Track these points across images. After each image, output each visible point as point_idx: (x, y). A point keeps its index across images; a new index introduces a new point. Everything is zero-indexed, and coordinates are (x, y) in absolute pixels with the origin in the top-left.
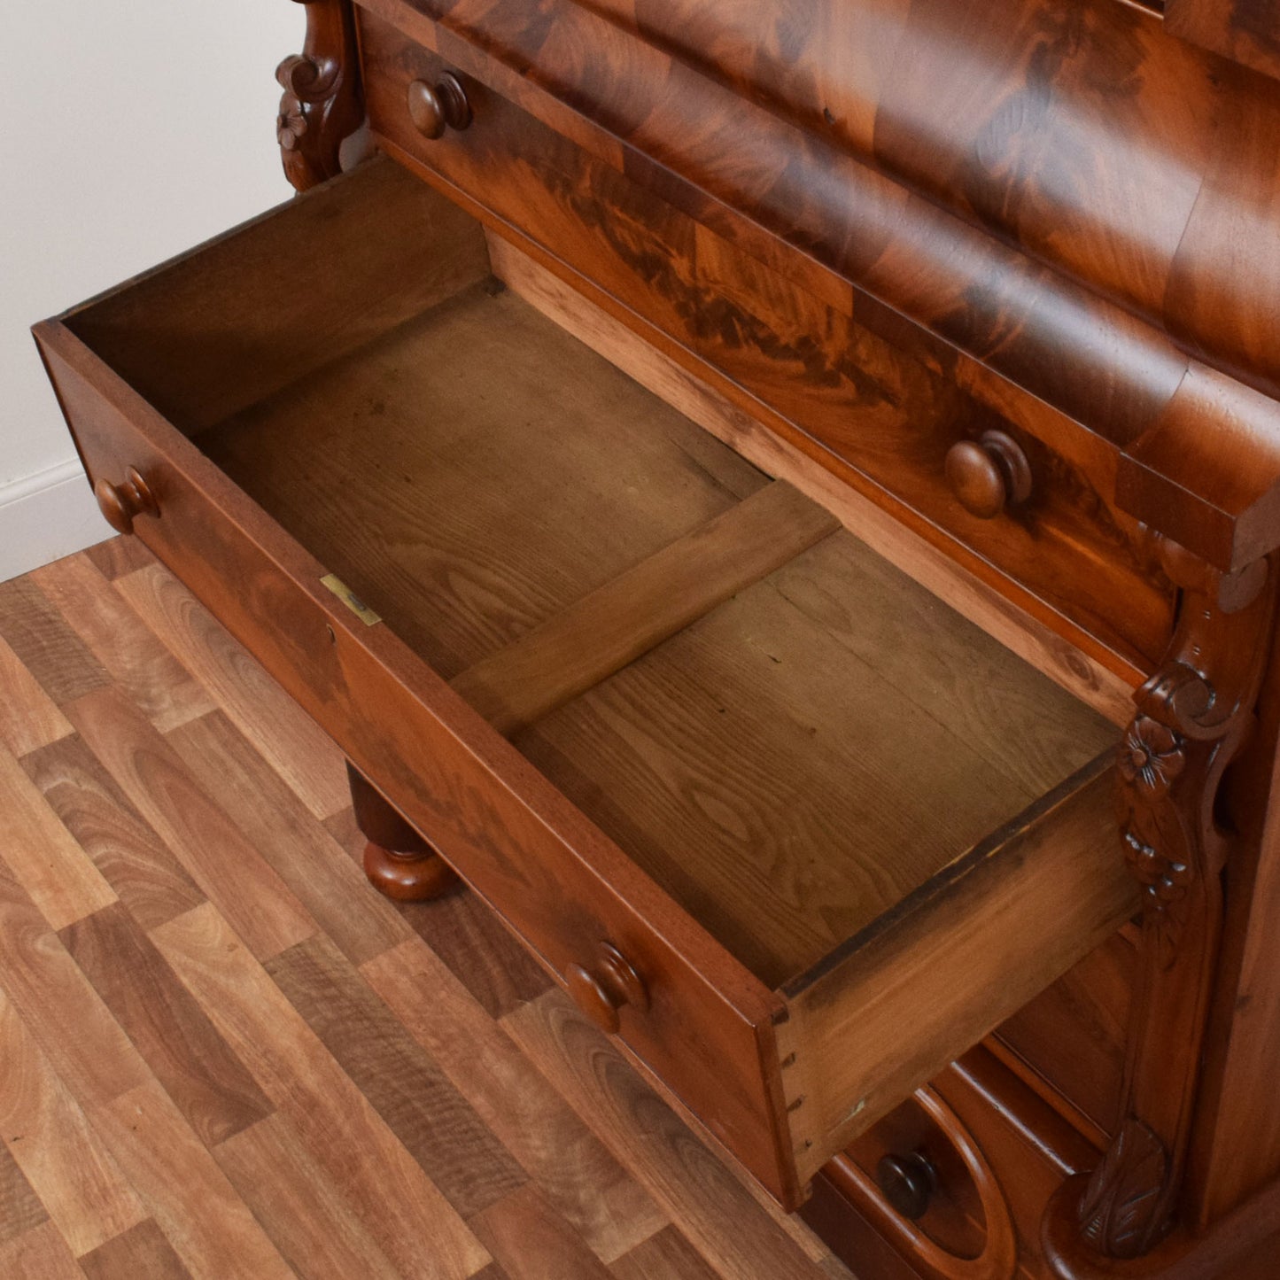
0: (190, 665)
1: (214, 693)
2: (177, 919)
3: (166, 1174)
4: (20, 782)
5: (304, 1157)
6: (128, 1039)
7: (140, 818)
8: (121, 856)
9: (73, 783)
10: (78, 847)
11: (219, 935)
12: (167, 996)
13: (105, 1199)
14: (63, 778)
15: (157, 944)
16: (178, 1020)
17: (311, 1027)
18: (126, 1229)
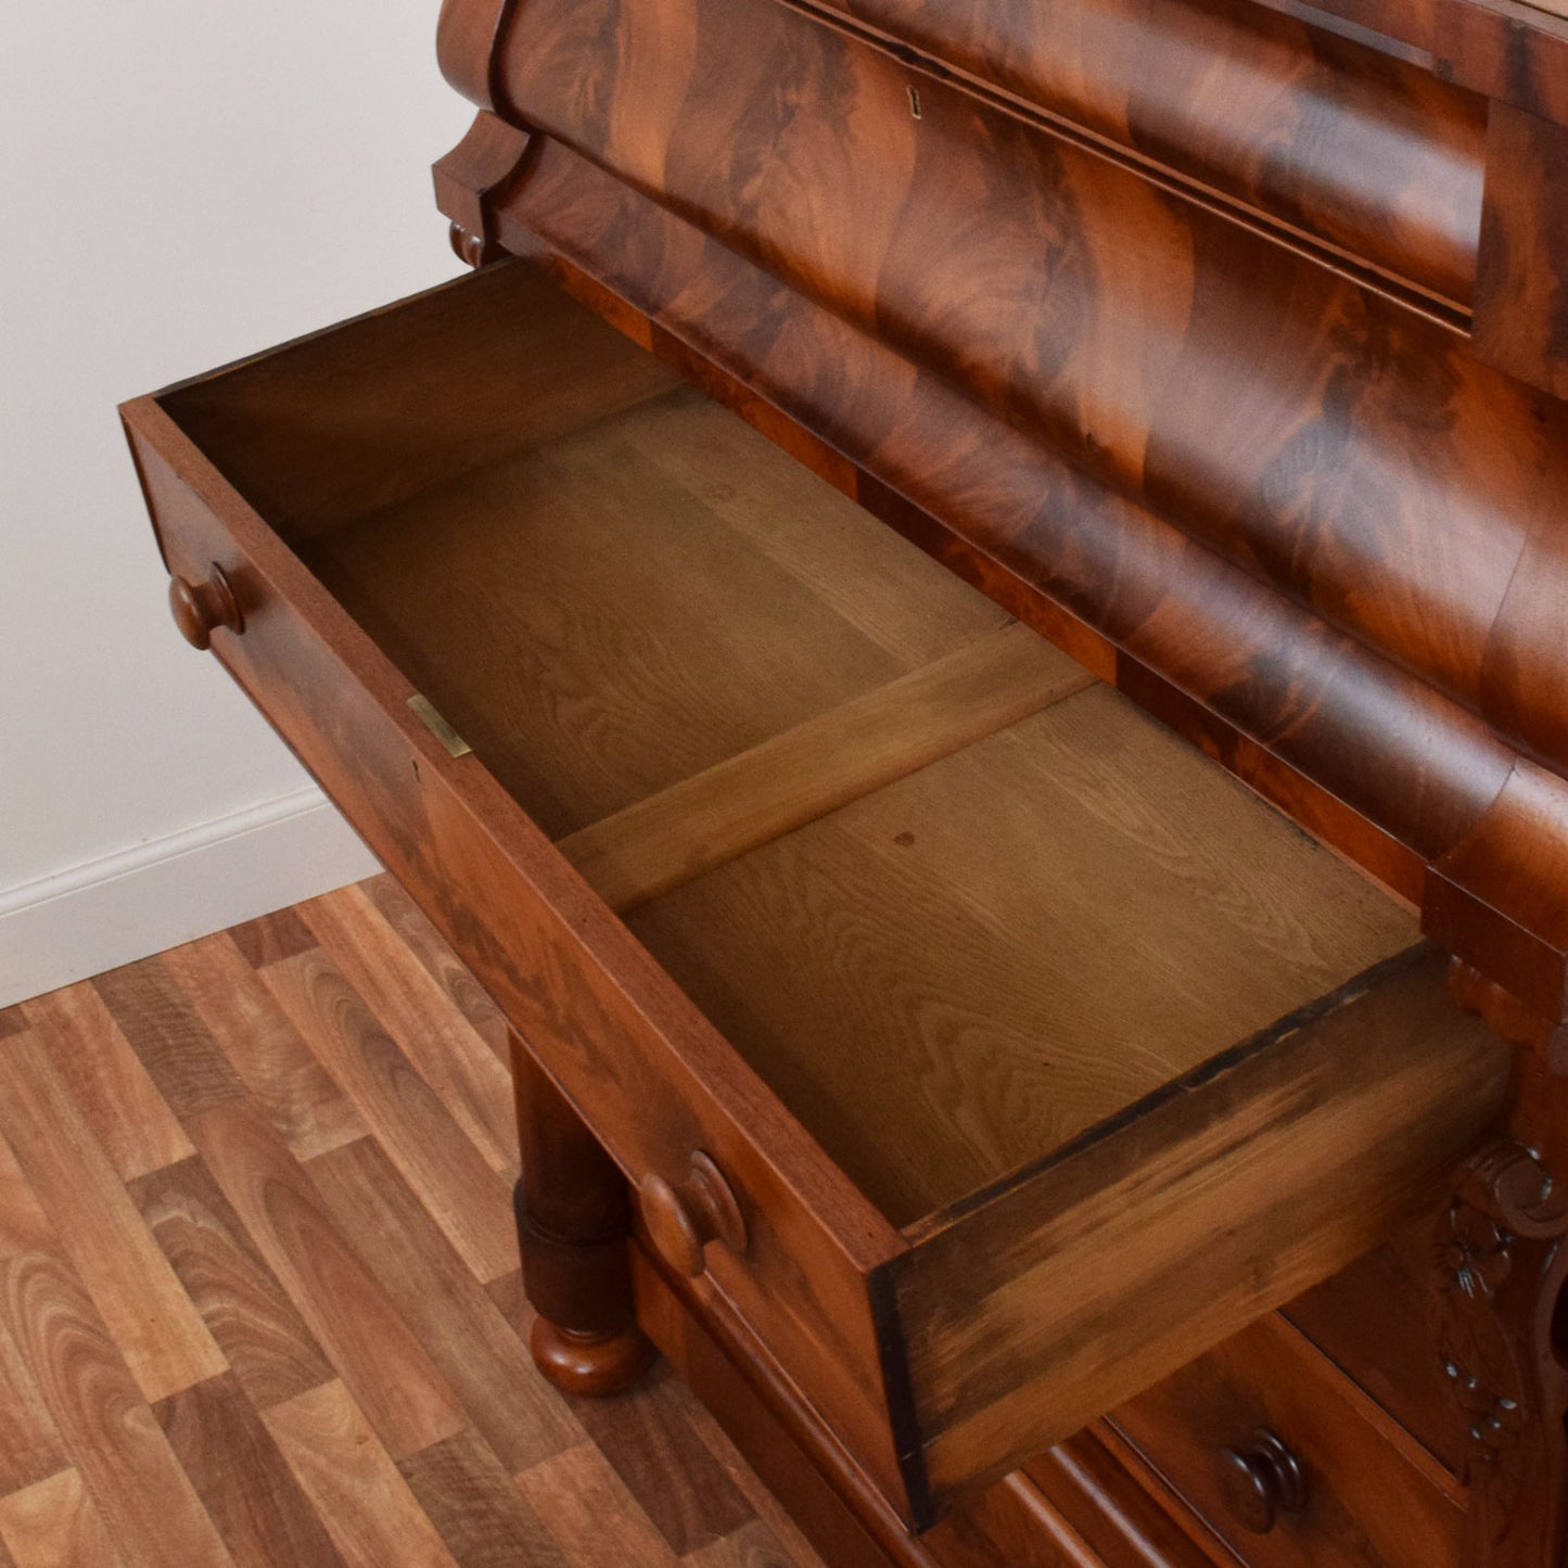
0: (341, 1078)
1: (368, 1116)
2: (297, 1398)
4: (126, 1213)
6: (224, 1548)
7: (265, 1267)
8: (237, 1314)
9: (189, 1219)
10: (187, 1299)
11: (347, 1421)
12: (276, 1495)
14: (176, 1211)
15: (271, 1429)
16: (288, 1529)
17: (452, 1550)
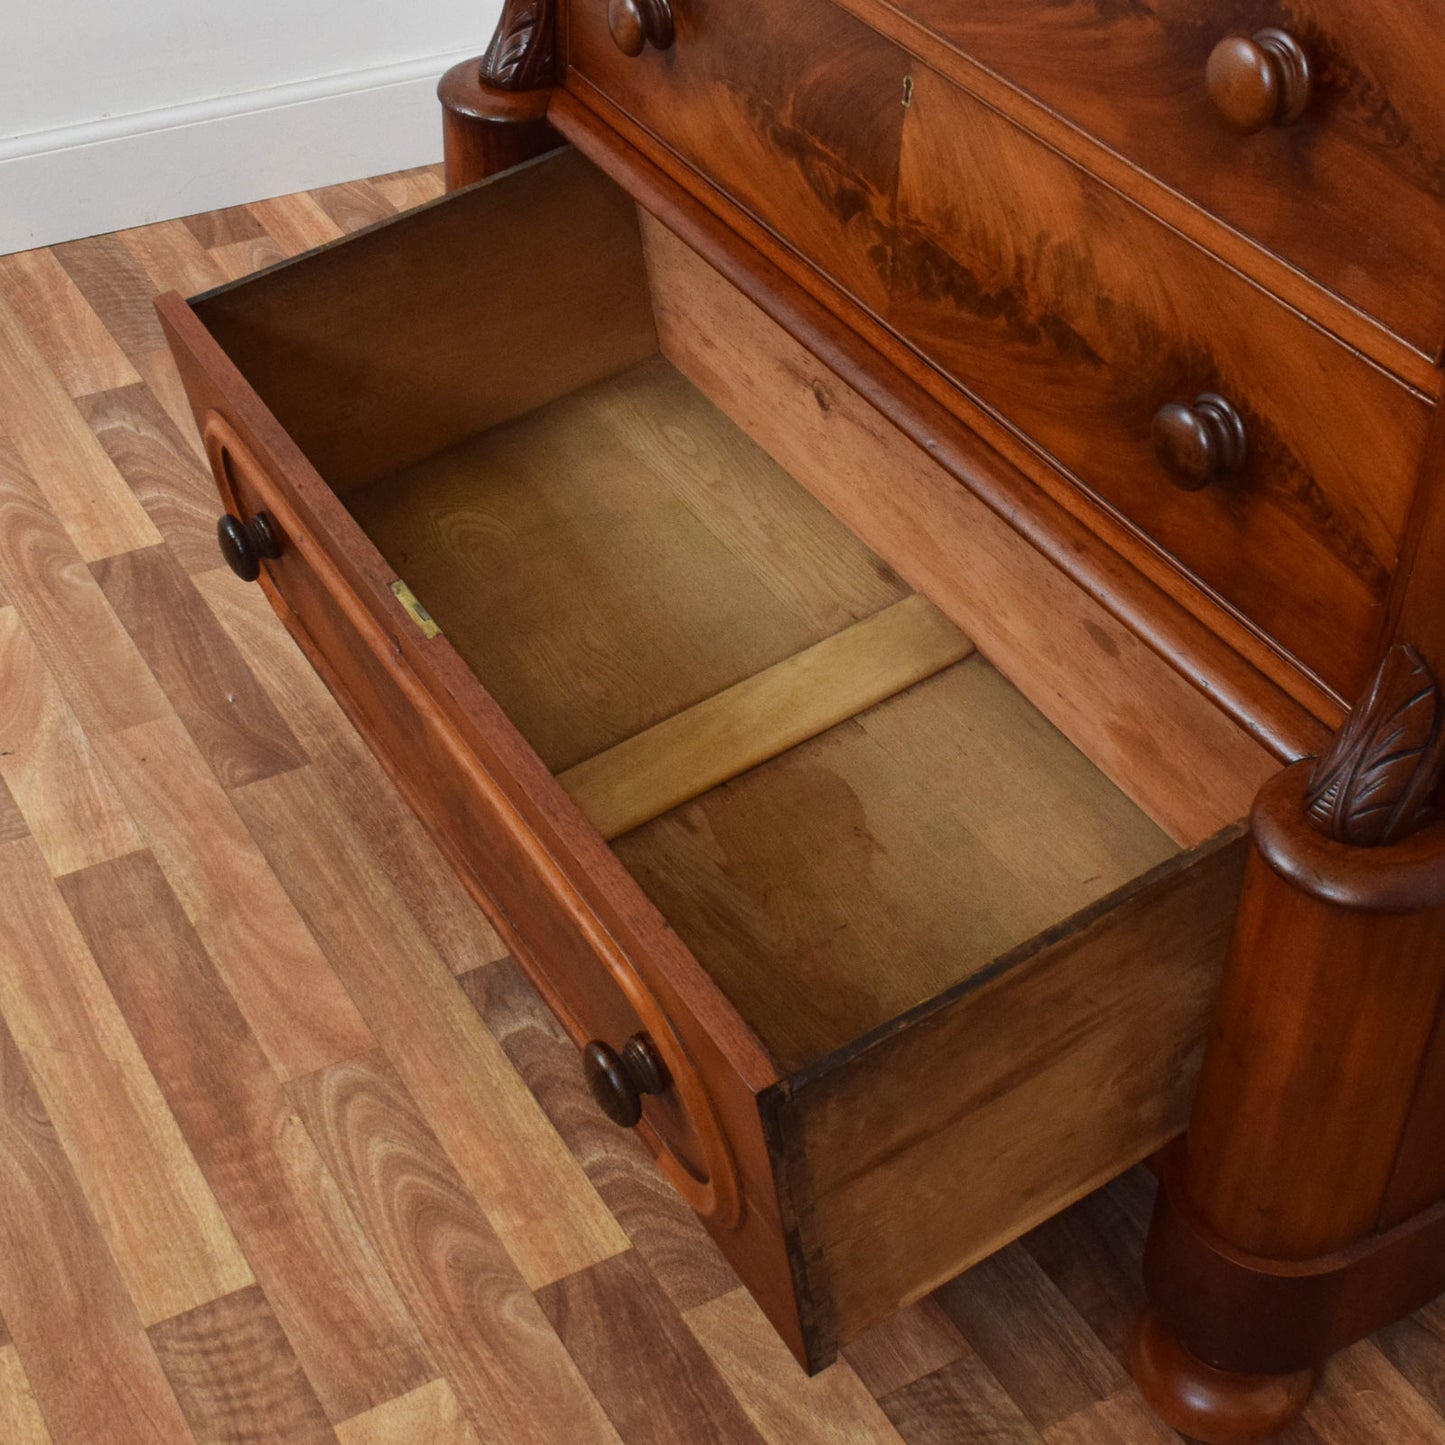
3: (171, 808)
5: (335, 812)
6: (150, 674)
7: (201, 468)
8: (173, 502)
9: (132, 429)
10: (126, 487)
12: (202, 638)
13: (98, 825)
14: (120, 422)
15: (200, 589)
16: (213, 663)
18: (117, 856)
